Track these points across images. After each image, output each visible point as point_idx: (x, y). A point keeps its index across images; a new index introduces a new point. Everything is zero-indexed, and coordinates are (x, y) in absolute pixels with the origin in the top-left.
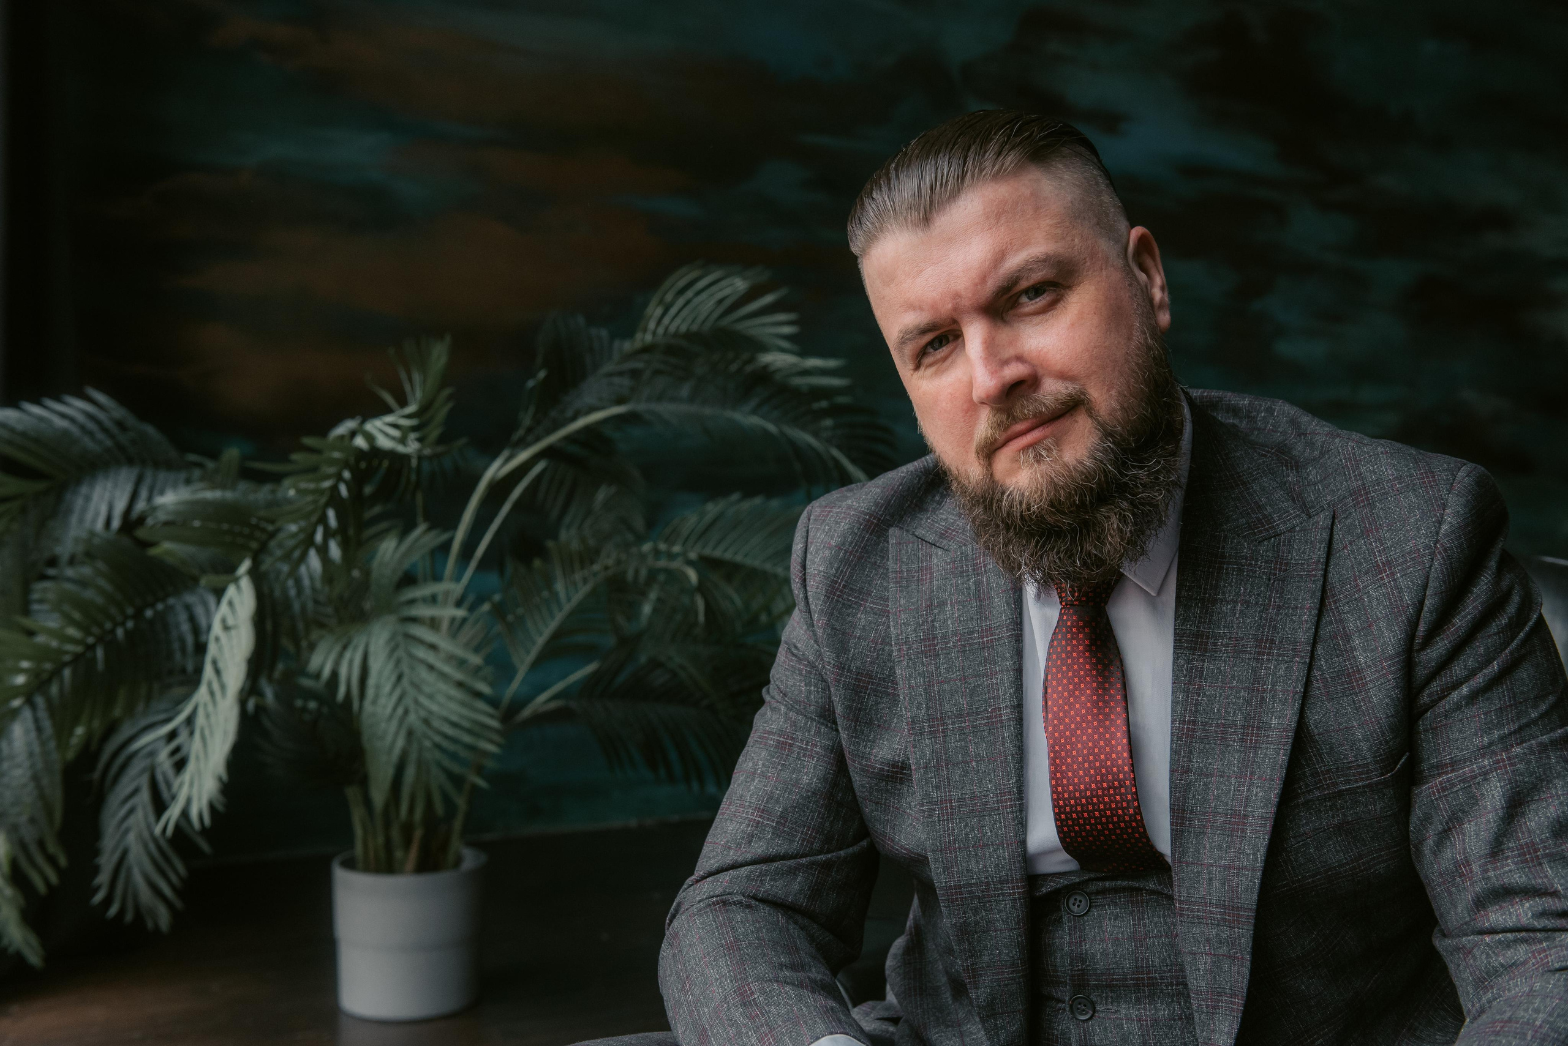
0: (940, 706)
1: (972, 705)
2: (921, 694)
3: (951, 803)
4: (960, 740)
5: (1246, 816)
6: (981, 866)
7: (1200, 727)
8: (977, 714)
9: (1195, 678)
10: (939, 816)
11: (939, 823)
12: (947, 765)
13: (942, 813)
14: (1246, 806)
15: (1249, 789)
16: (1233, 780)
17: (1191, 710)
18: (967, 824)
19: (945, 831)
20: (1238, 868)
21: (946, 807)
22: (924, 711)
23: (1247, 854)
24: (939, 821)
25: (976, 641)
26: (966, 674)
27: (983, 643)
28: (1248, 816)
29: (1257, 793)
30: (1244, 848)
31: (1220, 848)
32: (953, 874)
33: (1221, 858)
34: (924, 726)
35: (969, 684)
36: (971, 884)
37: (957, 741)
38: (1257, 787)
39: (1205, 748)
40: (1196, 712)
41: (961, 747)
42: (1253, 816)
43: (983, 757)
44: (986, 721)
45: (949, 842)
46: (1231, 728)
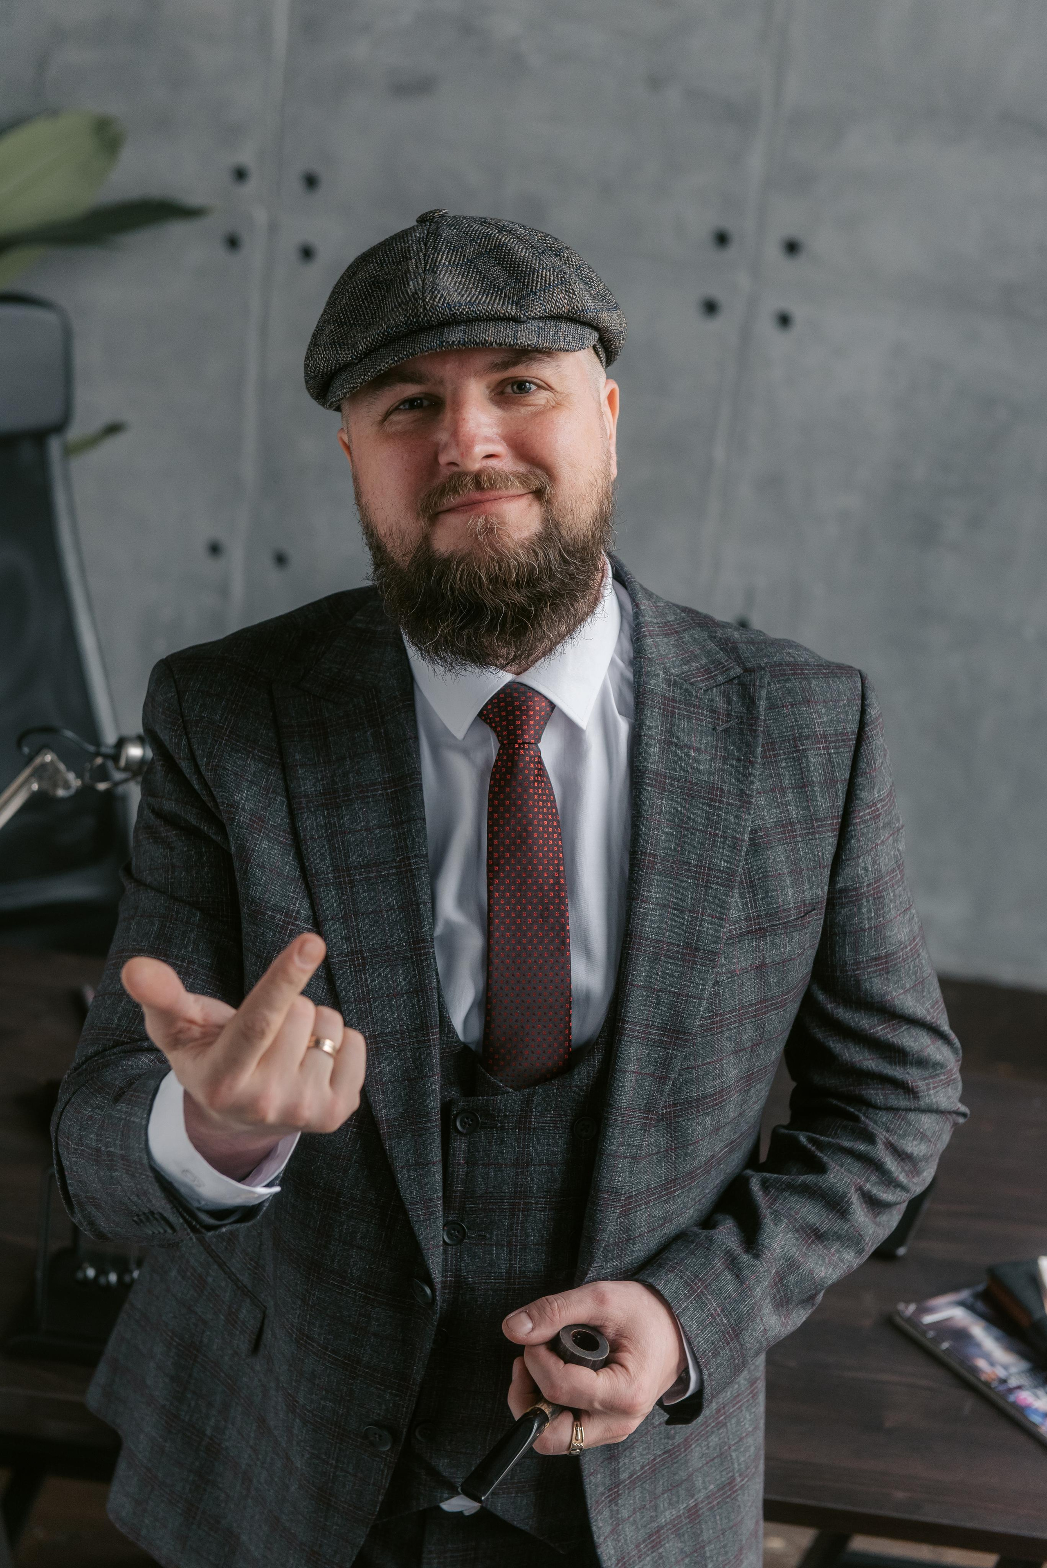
0: (345, 857)
1: (379, 855)
2: (324, 845)
3: (362, 953)
4: (369, 891)
5: (697, 949)
6: (396, 1016)
7: (659, 861)
8: (384, 863)
9: (656, 814)
10: (350, 968)
11: (351, 974)
12: (356, 916)
13: (354, 965)
14: (698, 940)
15: (701, 924)
16: (687, 915)
17: (652, 844)
18: (380, 974)
19: (357, 982)
20: (687, 996)
21: (357, 958)
22: (328, 862)
23: (697, 984)
24: (351, 972)
25: (379, 792)
26: (371, 824)
27: (387, 794)
28: (700, 950)
29: (708, 930)
30: (694, 979)
31: (672, 976)
32: (368, 1025)
33: (672, 985)
34: (328, 877)
35: (375, 834)
36: (386, 1033)
37: (365, 892)
38: (708, 924)
39: (662, 881)
40: (656, 845)
41: (370, 897)
42: (704, 950)
43: (394, 906)
44: (395, 871)
45: (363, 993)
46: (686, 865)
